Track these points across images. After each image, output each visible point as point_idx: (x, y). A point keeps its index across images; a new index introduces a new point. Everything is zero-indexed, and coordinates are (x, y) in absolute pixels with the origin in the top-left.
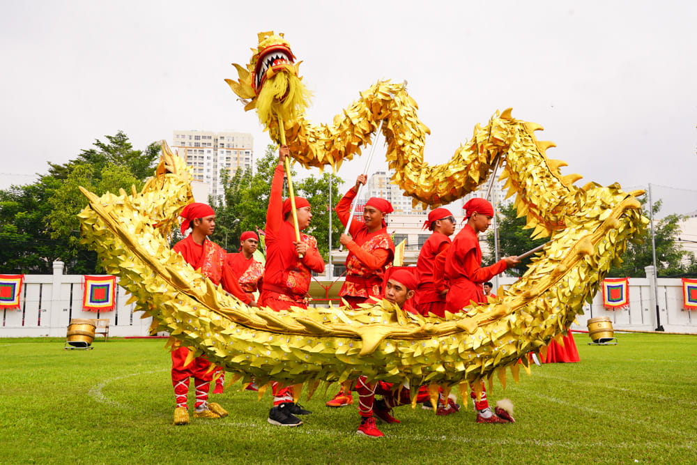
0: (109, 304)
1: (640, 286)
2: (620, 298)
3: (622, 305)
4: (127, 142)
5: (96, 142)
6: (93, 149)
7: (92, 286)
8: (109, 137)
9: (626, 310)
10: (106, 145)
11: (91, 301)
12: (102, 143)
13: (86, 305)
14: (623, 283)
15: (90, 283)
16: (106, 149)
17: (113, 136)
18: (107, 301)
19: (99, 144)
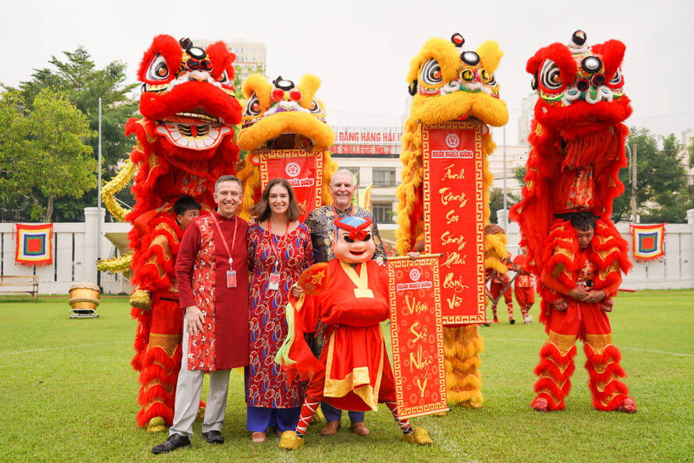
0: (46, 257)
1: (680, 234)
2: (653, 248)
3: (656, 257)
4: (89, 60)
5: (52, 60)
6: (48, 68)
7: (26, 236)
8: (68, 54)
9: (661, 261)
10: (64, 64)
11: (25, 254)
12: (59, 60)
13: (19, 258)
14: (659, 231)
15: (23, 232)
16: (64, 68)
17: (72, 52)
18: (44, 253)
19: (55, 62)
